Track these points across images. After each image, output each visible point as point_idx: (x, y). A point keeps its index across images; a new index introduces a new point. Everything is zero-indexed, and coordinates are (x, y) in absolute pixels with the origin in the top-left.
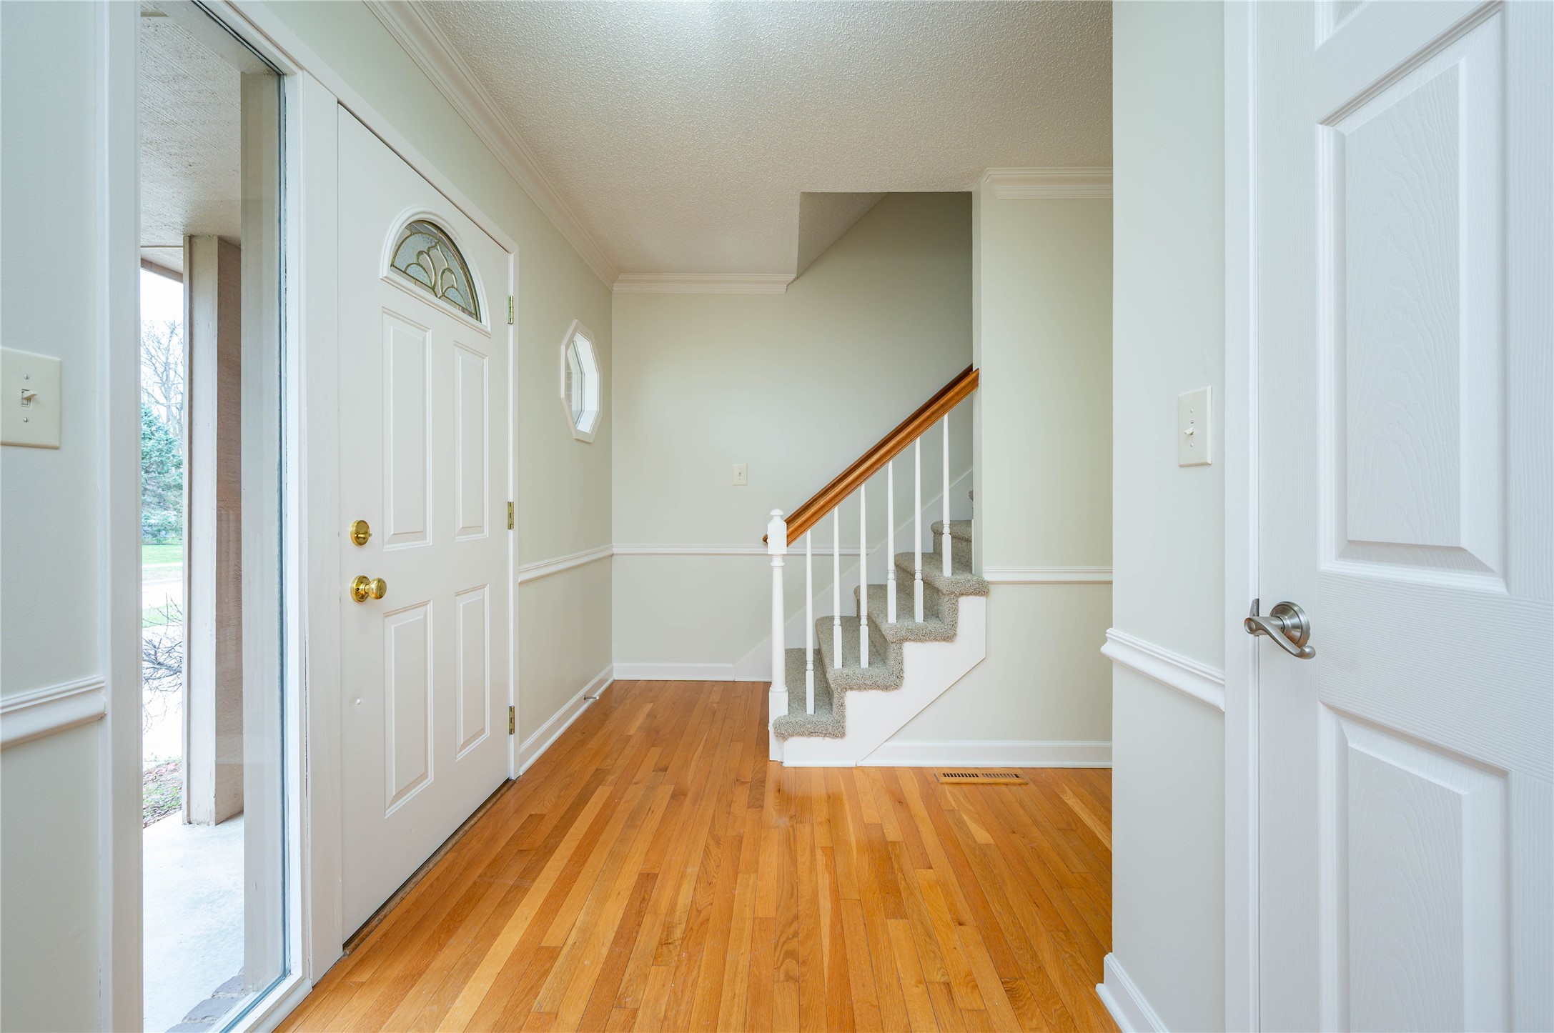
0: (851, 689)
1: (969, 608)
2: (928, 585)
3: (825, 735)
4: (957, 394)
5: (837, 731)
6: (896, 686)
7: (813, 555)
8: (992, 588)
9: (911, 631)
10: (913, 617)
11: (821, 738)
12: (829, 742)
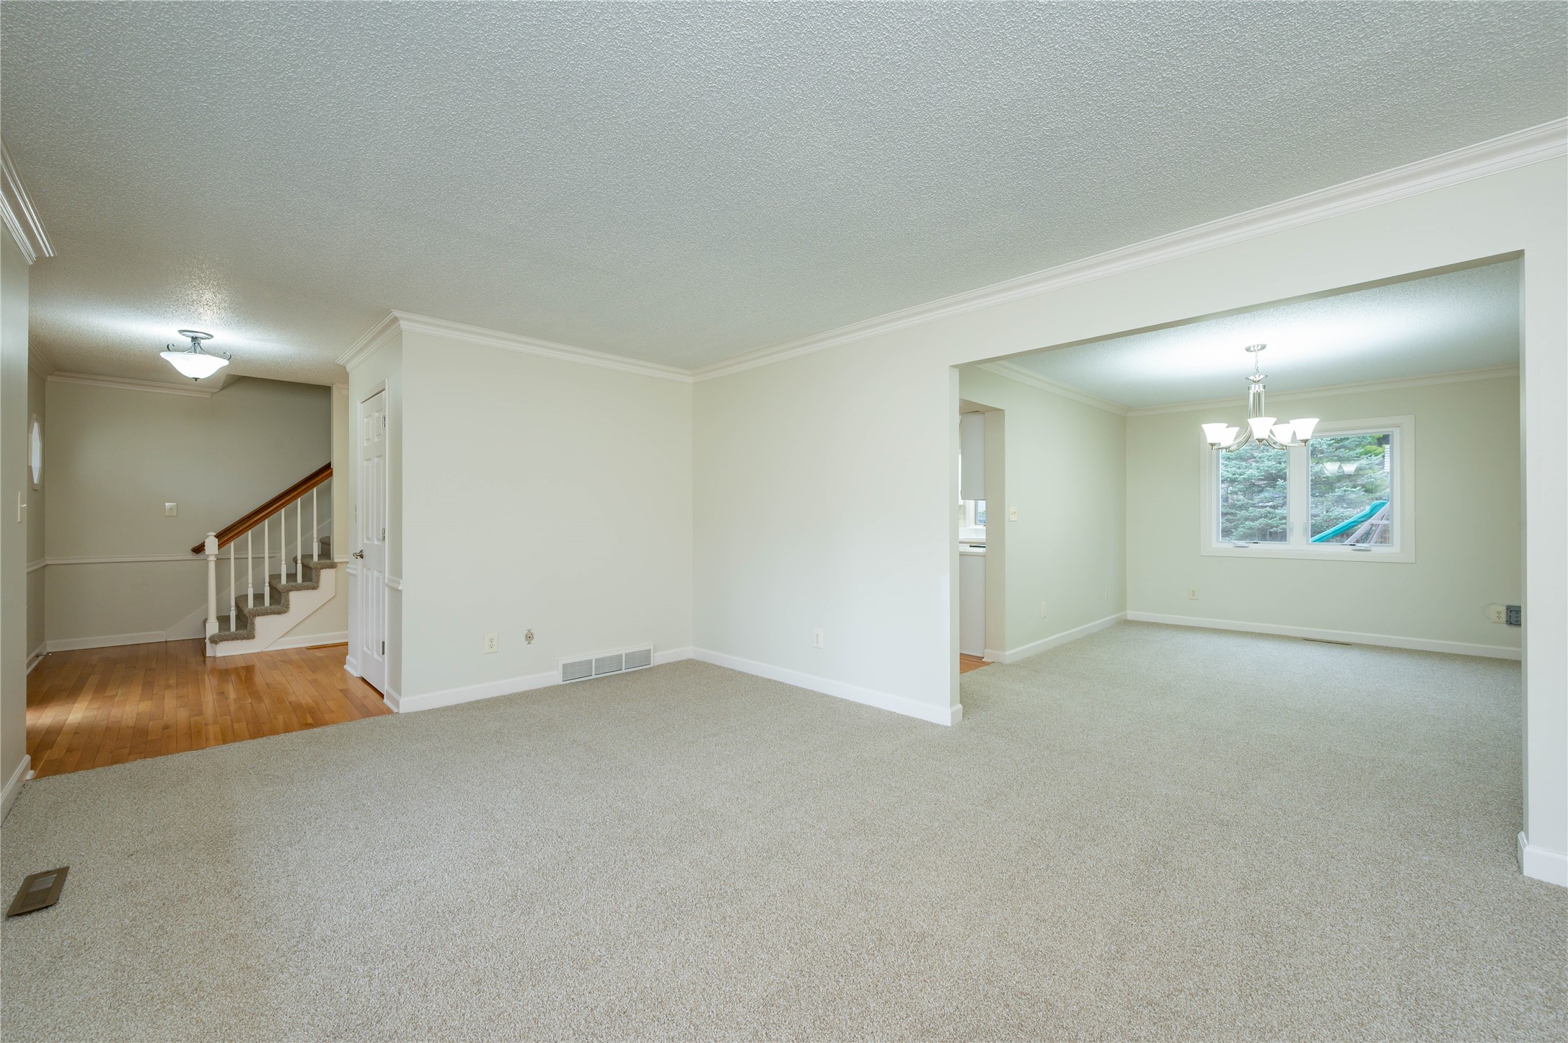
0: (259, 616)
1: (326, 576)
2: (304, 566)
3: (243, 639)
4: (322, 478)
5: (251, 636)
6: (285, 612)
7: (235, 559)
8: (338, 565)
9: (294, 587)
10: (296, 581)
11: (240, 641)
12: (245, 642)
